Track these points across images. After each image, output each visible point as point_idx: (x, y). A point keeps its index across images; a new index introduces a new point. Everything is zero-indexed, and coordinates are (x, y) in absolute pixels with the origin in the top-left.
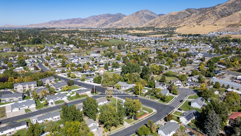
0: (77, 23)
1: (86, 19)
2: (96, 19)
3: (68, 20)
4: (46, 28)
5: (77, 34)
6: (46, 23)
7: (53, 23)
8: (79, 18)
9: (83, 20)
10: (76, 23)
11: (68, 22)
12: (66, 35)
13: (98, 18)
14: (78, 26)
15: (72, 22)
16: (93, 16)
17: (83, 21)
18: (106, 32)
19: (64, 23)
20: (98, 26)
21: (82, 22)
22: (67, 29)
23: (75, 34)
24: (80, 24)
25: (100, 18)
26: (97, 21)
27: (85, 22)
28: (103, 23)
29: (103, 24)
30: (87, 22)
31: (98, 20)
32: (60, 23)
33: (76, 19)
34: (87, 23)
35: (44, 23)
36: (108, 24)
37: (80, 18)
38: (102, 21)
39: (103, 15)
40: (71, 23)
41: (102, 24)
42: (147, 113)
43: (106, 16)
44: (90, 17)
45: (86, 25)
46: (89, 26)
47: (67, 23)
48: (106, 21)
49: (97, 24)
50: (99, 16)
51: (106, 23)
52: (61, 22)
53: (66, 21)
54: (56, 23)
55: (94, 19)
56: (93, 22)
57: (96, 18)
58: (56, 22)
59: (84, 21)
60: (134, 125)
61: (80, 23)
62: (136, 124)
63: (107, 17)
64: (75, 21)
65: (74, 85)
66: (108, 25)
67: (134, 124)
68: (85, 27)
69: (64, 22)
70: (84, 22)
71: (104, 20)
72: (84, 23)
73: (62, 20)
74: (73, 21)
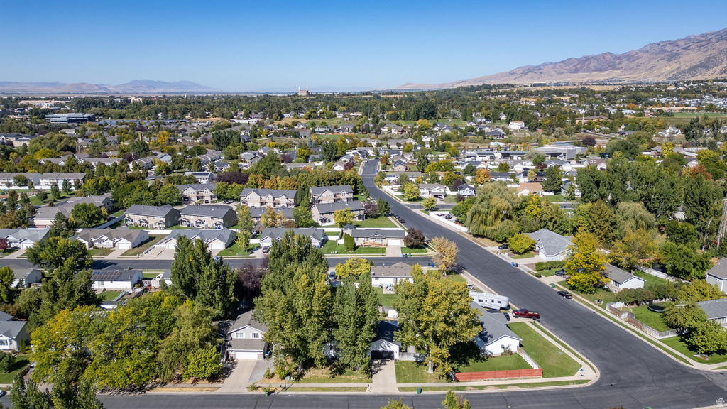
0: (596, 71)
1: (629, 57)
2: (668, 51)
3: (566, 62)
4: (489, 86)
5: (569, 98)
6: (502, 75)
7: (520, 72)
8: (606, 54)
9: (618, 58)
10: (593, 72)
11: (568, 67)
12: (531, 100)
13: (676, 48)
14: (597, 79)
15: (579, 66)
16: (658, 44)
17: (617, 62)
18: (687, 91)
19: (552, 73)
20: (671, 75)
21: (613, 67)
22: (549, 88)
23: (562, 98)
24: (606, 73)
25: (684, 49)
26: (672, 57)
27: (625, 63)
28: (694, 65)
29: (691, 69)
30: (633, 65)
31: (677, 54)
32: (541, 73)
33: (595, 58)
34: (631, 69)
35: (496, 75)
36: (715, 68)
37: (610, 53)
38: (693, 57)
39: (703, 36)
40: (576, 71)
41: (687, 68)
42: (530, 368)
43: (713, 40)
44: (648, 48)
45: (625, 75)
46: (635, 78)
47: (562, 70)
48: (709, 58)
49: (668, 68)
50: (682, 43)
51: (705, 65)
52: (545, 69)
53: (562, 65)
54: (527, 73)
55: (663, 51)
56: (654, 62)
57: (669, 48)
58: (529, 71)
59: (620, 63)
60: (416, 396)
61: (605, 70)
62: (425, 396)
63: (718, 44)
64: (592, 64)
65: (390, 218)
66: (711, 72)
67: (415, 393)
68: (621, 81)
69: (554, 68)
70: (621, 66)
71: (699, 53)
72: (619, 69)
73: (551, 63)
74: (583, 64)
